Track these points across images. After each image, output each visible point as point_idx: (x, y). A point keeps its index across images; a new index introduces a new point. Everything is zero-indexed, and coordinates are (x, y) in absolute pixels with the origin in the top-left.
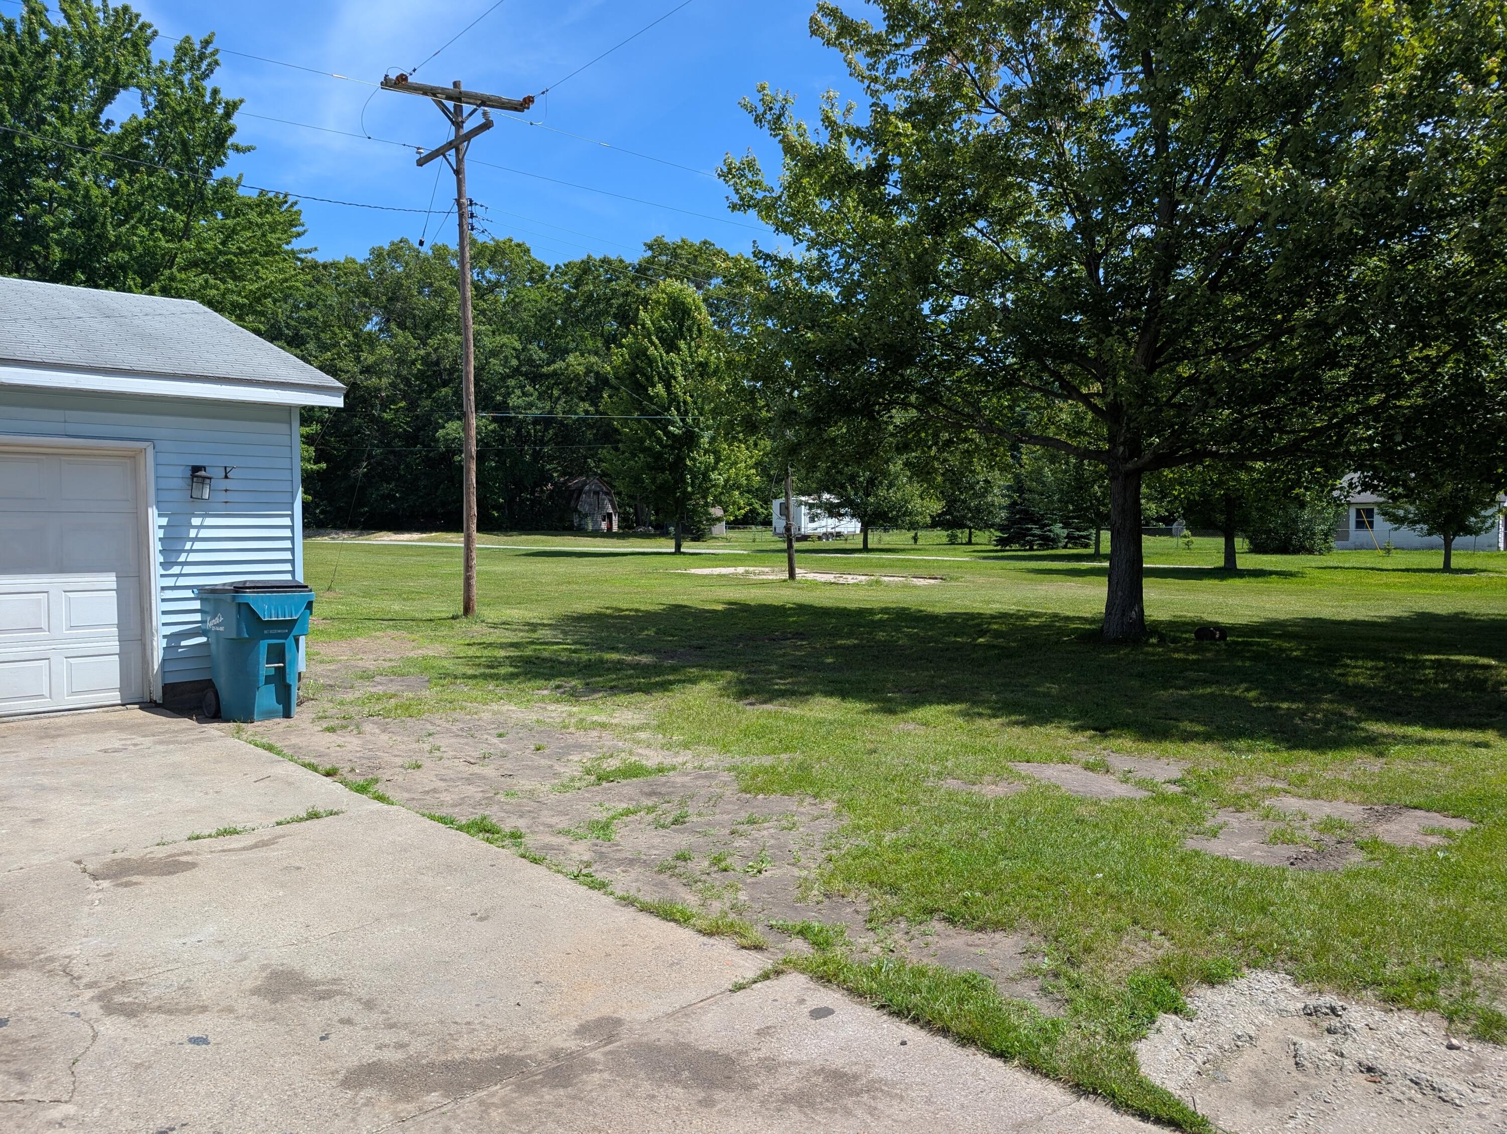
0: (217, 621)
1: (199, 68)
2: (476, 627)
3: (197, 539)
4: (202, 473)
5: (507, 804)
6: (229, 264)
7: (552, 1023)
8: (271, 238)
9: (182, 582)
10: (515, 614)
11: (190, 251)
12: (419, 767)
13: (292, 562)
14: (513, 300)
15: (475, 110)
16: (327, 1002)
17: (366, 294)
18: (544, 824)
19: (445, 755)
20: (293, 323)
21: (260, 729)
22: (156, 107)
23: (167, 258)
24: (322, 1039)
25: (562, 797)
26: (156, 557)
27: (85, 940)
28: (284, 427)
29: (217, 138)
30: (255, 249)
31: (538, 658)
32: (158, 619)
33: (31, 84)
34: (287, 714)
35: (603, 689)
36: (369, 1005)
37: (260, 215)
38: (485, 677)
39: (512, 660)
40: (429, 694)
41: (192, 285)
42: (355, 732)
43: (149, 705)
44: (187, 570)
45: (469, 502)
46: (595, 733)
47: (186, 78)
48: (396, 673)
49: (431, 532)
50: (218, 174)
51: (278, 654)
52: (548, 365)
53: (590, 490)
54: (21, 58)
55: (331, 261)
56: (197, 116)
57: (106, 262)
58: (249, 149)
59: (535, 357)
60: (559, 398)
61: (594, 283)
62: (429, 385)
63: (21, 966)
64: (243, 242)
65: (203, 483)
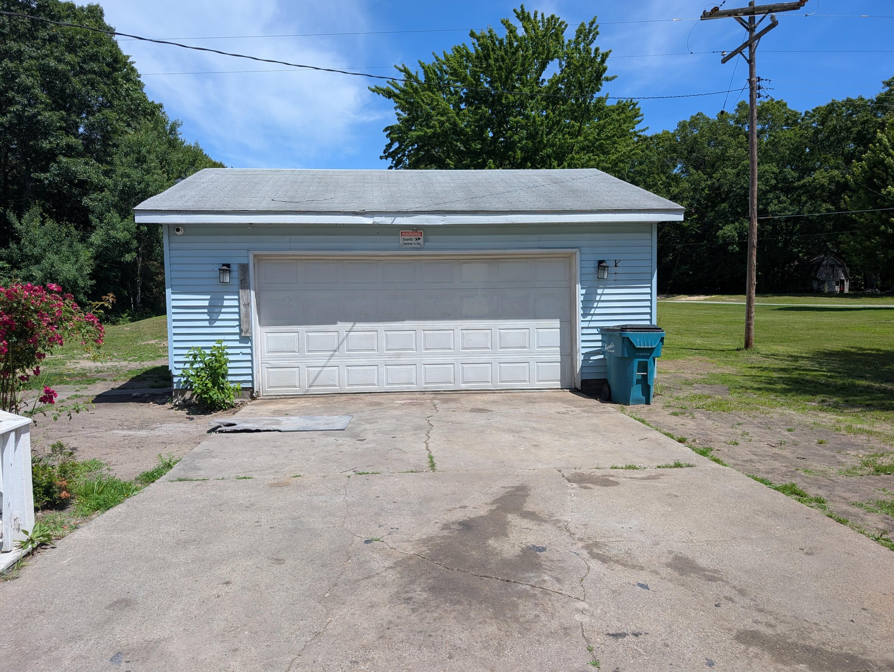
0: (611, 346)
1: (588, 38)
2: (753, 357)
3: (600, 301)
4: (604, 264)
5: (807, 477)
6: (601, 145)
7: (883, 641)
8: (624, 127)
9: (592, 324)
10: (781, 349)
11: (581, 142)
12: (737, 444)
13: (651, 314)
14: (773, 140)
15: (764, 17)
16: (714, 583)
17: (675, 151)
18: (838, 496)
19: (752, 438)
20: (631, 175)
21: (634, 410)
22: (566, 67)
23: (570, 148)
24: (716, 605)
25: (849, 479)
26: (580, 311)
27: (572, 514)
28: (648, 235)
29: (597, 76)
30: (615, 135)
31: (803, 380)
32: (580, 344)
33: (510, 70)
34: (648, 402)
35: (860, 405)
36: (742, 592)
37: (619, 114)
38: (768, 390)
39: (784, 381)
40: (733, 397)
41: (582, 161)
42: (690, 417)
43: (574, 390)
44: (595, 318)
45: (751, 275)
46: (863, 437)
47: (581, 46)
48: (705, 383)
49: (712, 294)
50: (597, 95)
51: (644, 367)
52: (799, 180)
53: (827, 264)
54: (506, 57)
55: (654, 134)
56: (588, 65)
57: (541, 155)
58: (613, 78)
59: (789, 176)
60: (806, 202)
61: (837, 119)
62: (712, 202)
63: (546, 521)
64: (609, 132)
65: (604, 270)
